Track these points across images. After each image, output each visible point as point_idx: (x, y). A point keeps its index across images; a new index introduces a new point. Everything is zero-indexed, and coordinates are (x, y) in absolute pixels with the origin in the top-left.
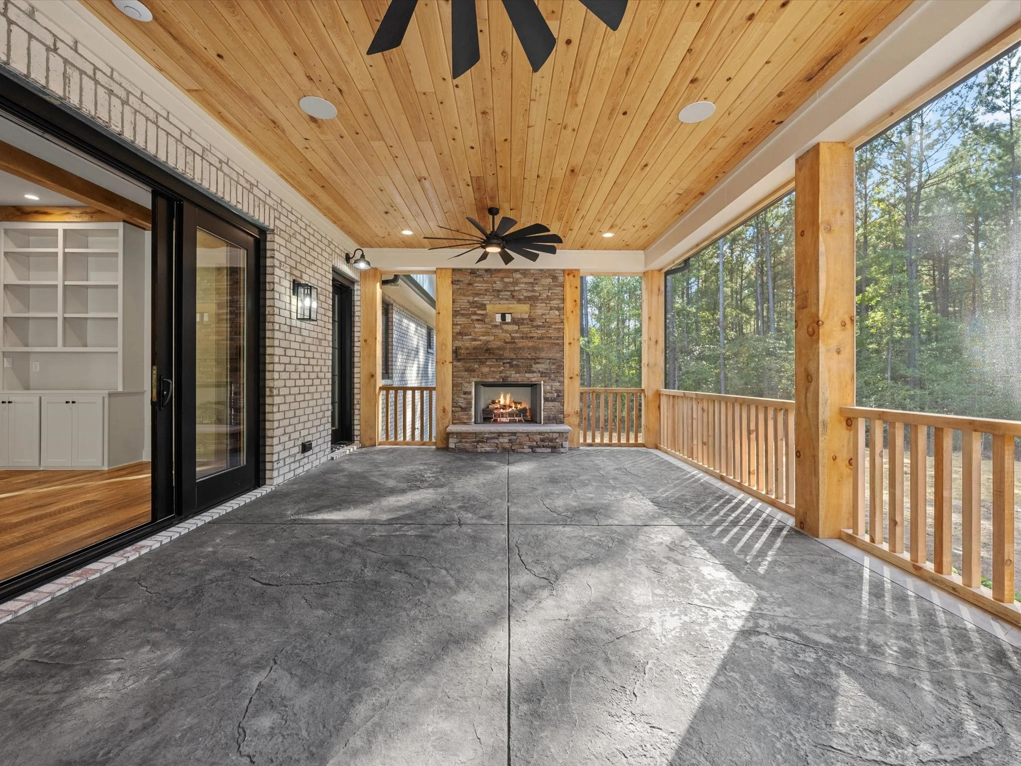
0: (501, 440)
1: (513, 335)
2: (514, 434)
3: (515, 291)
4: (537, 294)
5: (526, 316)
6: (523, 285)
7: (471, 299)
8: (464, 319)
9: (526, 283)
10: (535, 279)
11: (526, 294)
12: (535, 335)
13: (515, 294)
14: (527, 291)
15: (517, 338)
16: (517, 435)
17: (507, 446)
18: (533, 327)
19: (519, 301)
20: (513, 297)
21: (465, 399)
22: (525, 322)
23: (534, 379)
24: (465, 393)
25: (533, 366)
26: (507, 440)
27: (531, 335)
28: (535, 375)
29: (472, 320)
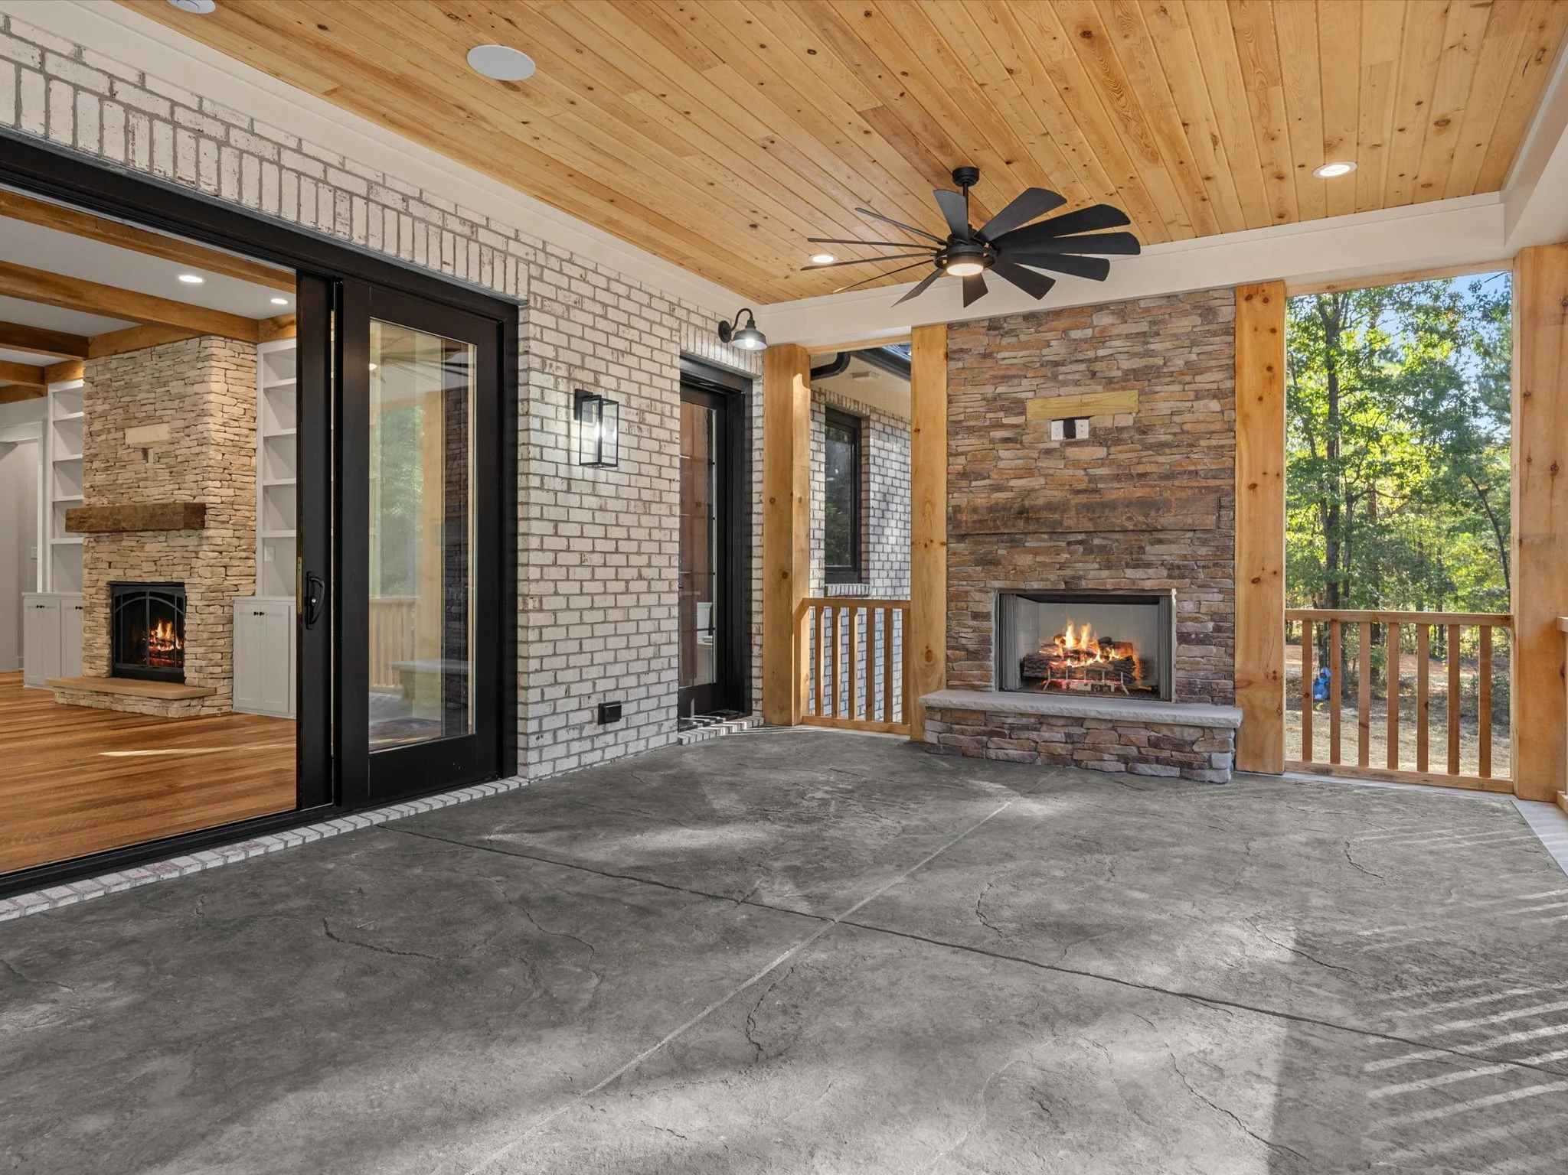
0: (1046, 734)
1: (1092, 471)
2: (1079, 721)
3: (1097, 359)
4: (1159, 361)
5: (1127, 421)
6: (1118, 343)
7: (989, 390)
8: (974, 441)
9: (1128, 336)
10: (1153, 323)
11: (1126, 365)
12: (1149, 468)
13: (1098, 366)
14: (1133, 355)
15: (1101, 478)
16: (1087, 724)
17: (1060, 749)
18: (1147, 447)
19: (1110, 383)
20: (1094, 374)
21: (975, 630)
22: (1125, 436)
23: (1148, 585)
24: (976, 616)
25: (1148, 548)
26: (1059, 736)
27: (1140, 469)
28: (1151, 572)
29: (992, 441)
